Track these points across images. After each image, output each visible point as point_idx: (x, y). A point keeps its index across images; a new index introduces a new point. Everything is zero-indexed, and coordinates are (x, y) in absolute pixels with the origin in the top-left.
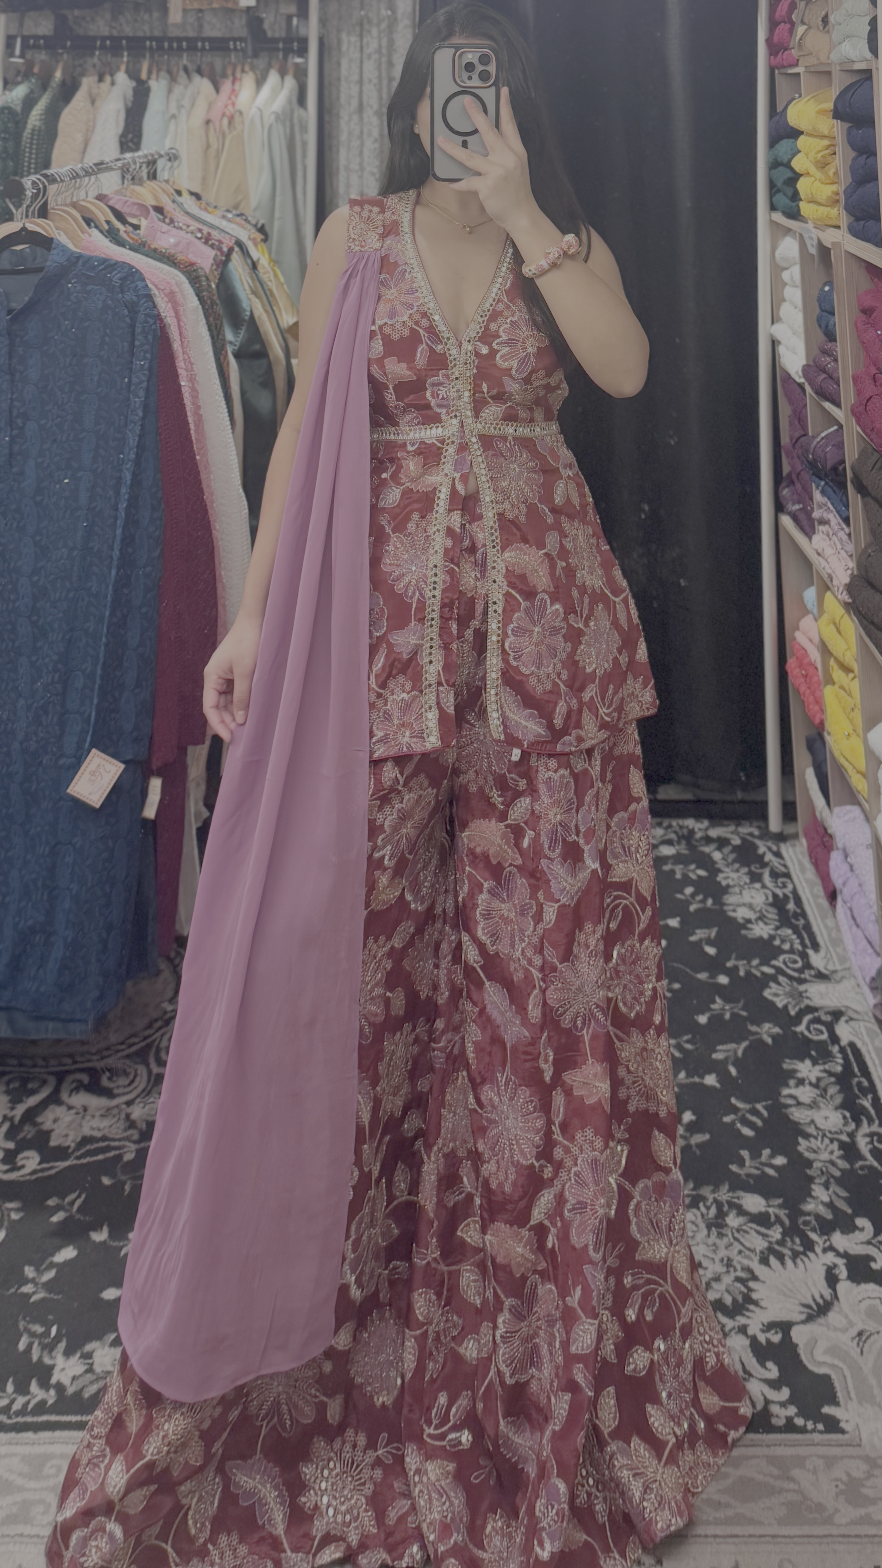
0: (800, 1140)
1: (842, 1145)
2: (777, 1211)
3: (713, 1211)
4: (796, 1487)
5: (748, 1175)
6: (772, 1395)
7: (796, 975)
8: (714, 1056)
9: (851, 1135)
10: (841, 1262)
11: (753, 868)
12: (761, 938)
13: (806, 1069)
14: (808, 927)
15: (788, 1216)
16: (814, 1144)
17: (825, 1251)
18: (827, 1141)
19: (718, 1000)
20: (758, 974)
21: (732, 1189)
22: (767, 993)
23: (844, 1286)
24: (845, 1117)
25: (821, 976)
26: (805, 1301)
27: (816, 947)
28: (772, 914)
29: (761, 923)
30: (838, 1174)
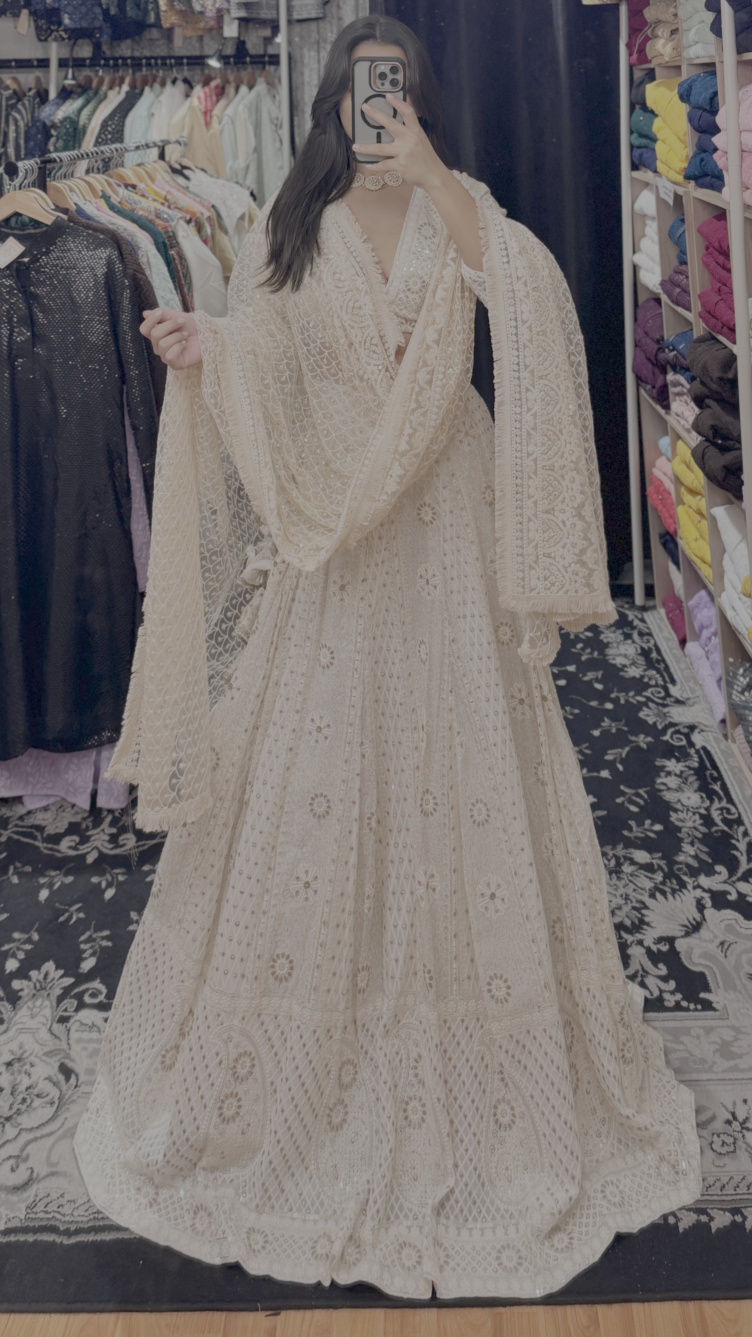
0: (671, 813)
1: (702, 816)
2: (659, 862)
3: (613, 862)
4: (684, 1048)
5: (636, 838)
6: (664, 986)
7: (660, 701)
8: (606, 757)
9: (707, 809)
10: (706, 895)
11: (625, 630)
12: (634, 678)
13: (672, 765)
14: (667, 668)
15: (667, 865)
16: (681, 815)
17: (694, 888)
18: (690, 814)
19: (606, 719)
20: (635, 702)
21: (626, 847)
22: (641, 715)
23: (710, 912)
24: (702, 797)
25: (678, 702)
26: (683, 923)
27: (673, 682)
28: (641, 661)
29: (633, 667)
30: (700, 836)
